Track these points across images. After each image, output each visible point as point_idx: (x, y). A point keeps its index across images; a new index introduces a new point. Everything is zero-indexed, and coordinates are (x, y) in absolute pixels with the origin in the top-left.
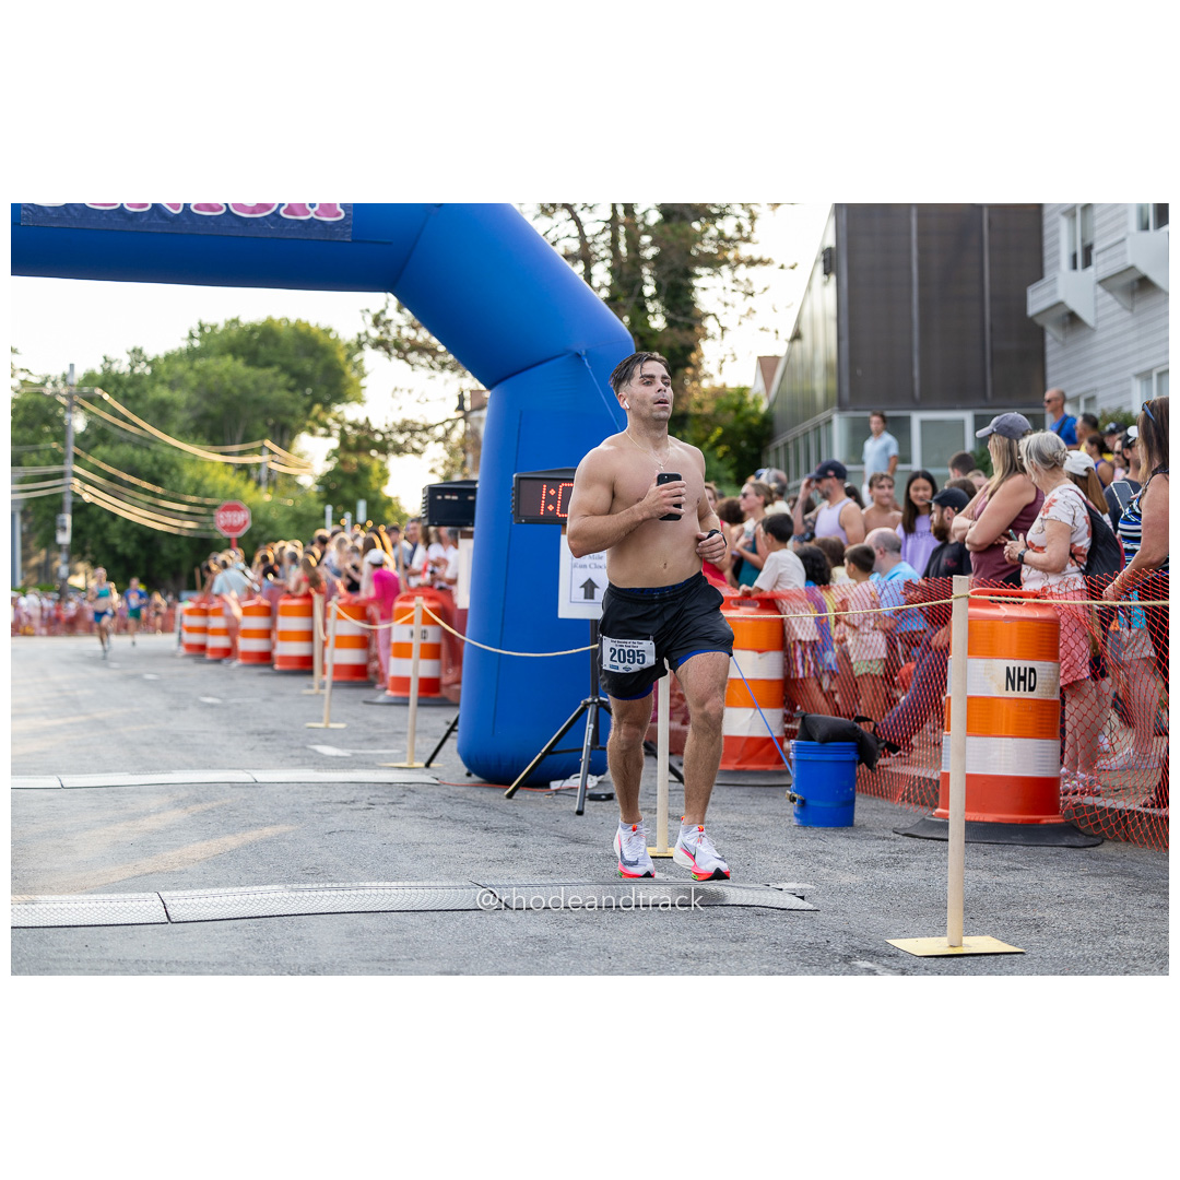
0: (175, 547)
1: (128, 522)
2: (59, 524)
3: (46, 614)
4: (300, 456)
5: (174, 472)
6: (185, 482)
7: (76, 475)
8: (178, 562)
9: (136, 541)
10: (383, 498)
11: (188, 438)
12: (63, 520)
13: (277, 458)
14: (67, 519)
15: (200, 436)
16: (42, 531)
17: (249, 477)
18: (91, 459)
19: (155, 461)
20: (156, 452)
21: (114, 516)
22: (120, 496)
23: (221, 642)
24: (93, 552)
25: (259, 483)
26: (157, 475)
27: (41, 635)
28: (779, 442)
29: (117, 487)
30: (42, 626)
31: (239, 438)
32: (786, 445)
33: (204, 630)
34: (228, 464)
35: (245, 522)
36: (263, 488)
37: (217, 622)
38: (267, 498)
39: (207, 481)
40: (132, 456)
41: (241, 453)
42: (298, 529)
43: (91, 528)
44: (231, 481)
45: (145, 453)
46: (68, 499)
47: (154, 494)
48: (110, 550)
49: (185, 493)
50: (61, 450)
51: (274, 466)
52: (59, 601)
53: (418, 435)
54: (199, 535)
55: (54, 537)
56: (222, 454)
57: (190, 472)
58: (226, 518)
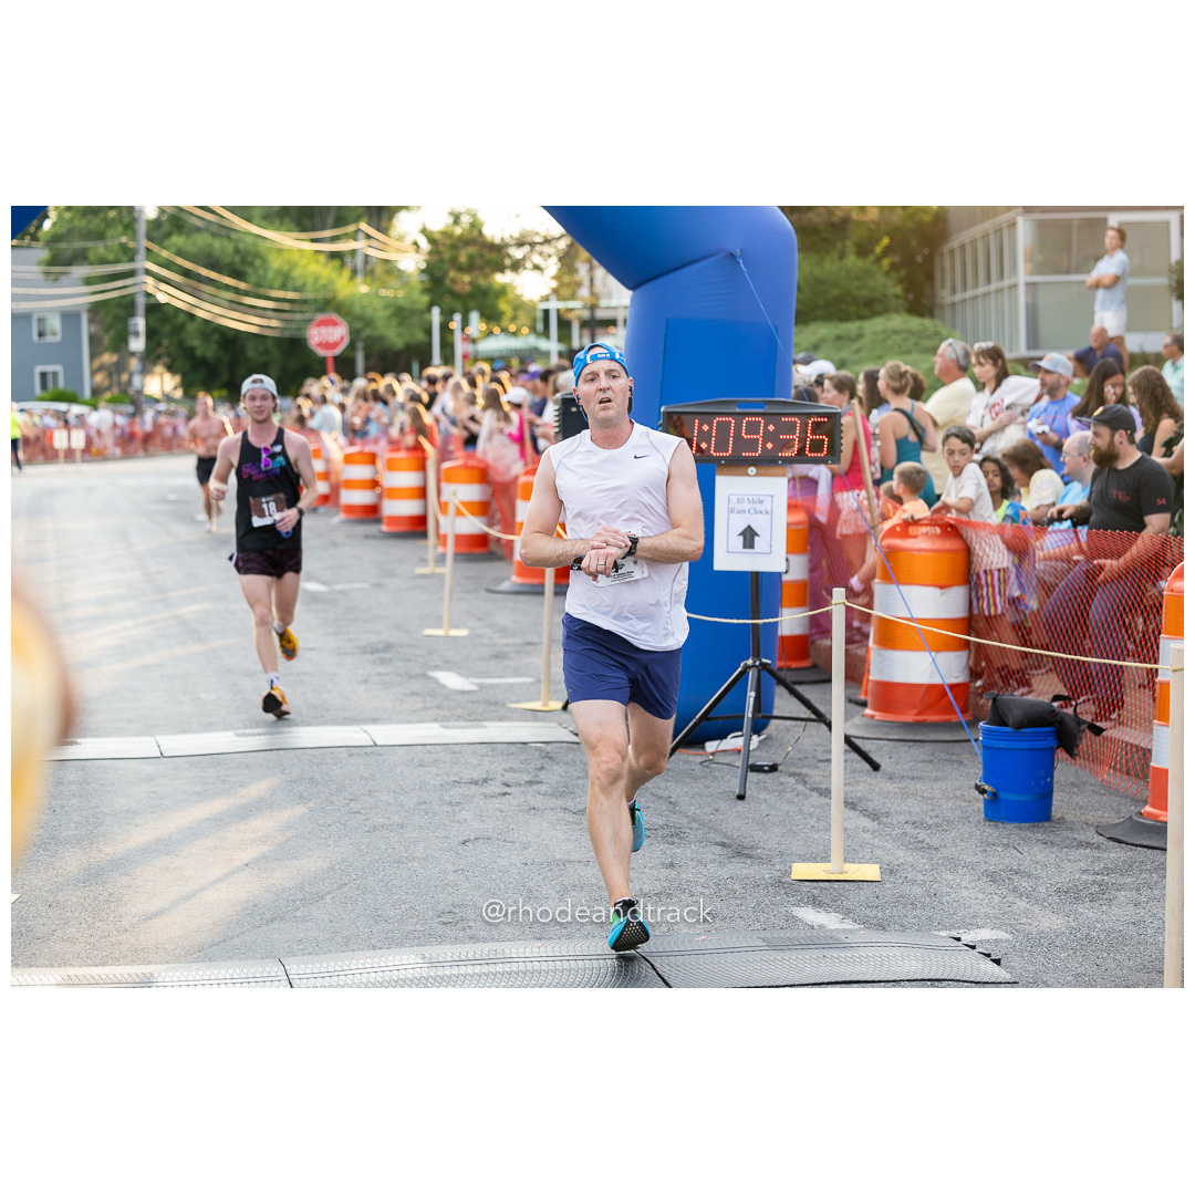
0: (262, 348)
1: (206, 322)
2: (131, 328)
3: (118, 432)
4: (401, 239)
5: (258, 262)
6: (270, 275)
7: (148, 272)
9: (218, 343)
10: (496, 287)
11: (272, 223)
12: (136, 325)
13: (375, 244)
14: (140, 323)
15: (287, 220)
16: (112, 333)
17: (343, 265)
18: (165, 254)
19: (237, 251)
20: (237, 241)
21: (192, 317)
22: (197, 293)
24: (169, 355)
25: (354, 272)
26: (239, 267)
27: (116, 458)
28: (955, 243)
29: (193, 283)
30: (116, 444)
31: (330, 221)
32: (963, 247)
34: (317, 252)
35: (342, 338)
36: (359, 279)
38: (364, 289)
39: (296, 273)
40: (211, 246)
41: (334, 239)
42: (400, 324)
43: (167, 328)
44: (324, 271)
45: (225, 242)
46: (141, 301)
47: (237, 291)
48: (189, 353)
49: (271, 288)
50: (132, 245)
51: (371, 252)
52: (133, 415)
53: (538, 248)
54: (287, 334)
55: (126, 342)
56: (313, 241)
57: (276, 263)
58: (319, 334)
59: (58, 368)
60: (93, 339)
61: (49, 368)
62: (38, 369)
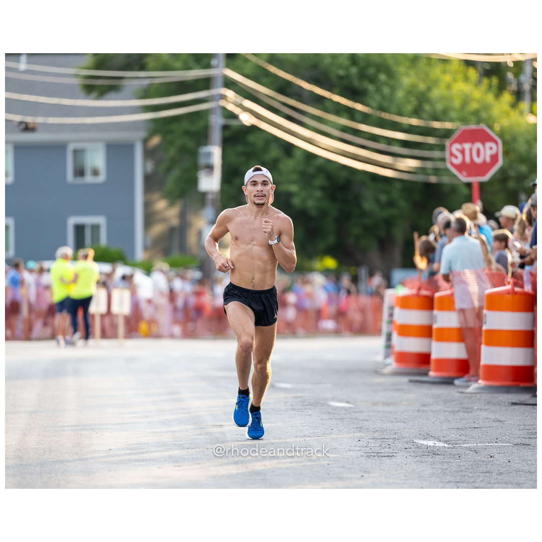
0: (383, 198)
1: (311, 156)
2: (202, 161)
5: (382, 77)
6: (400, 94)
7: (230, 84)
8: (389, 223)
9: (323, 189)
12: (209, 155)
14: (215, 153)
16: (176, 173)
17: (502, 87)
21: (289, 149)
23: (454, 351)
26: (356, 83)
27: (172, 336)
29: (292, 102)
30: (175, 321)
33: (427, 332)
35: (494, 158)
36: (525, 104)
37: (446, 320)
39: (436, 93)
46: (217, 121)
47: (351, 113)
49: (400, 114)
52: (201, 282)
54: (420, 178)
55: (194, 181)
57: (406, 81)
58: (463, 152)
59: (101, 220)
60: (149, 180)
61: (87, 220)
62: (72, 221)
